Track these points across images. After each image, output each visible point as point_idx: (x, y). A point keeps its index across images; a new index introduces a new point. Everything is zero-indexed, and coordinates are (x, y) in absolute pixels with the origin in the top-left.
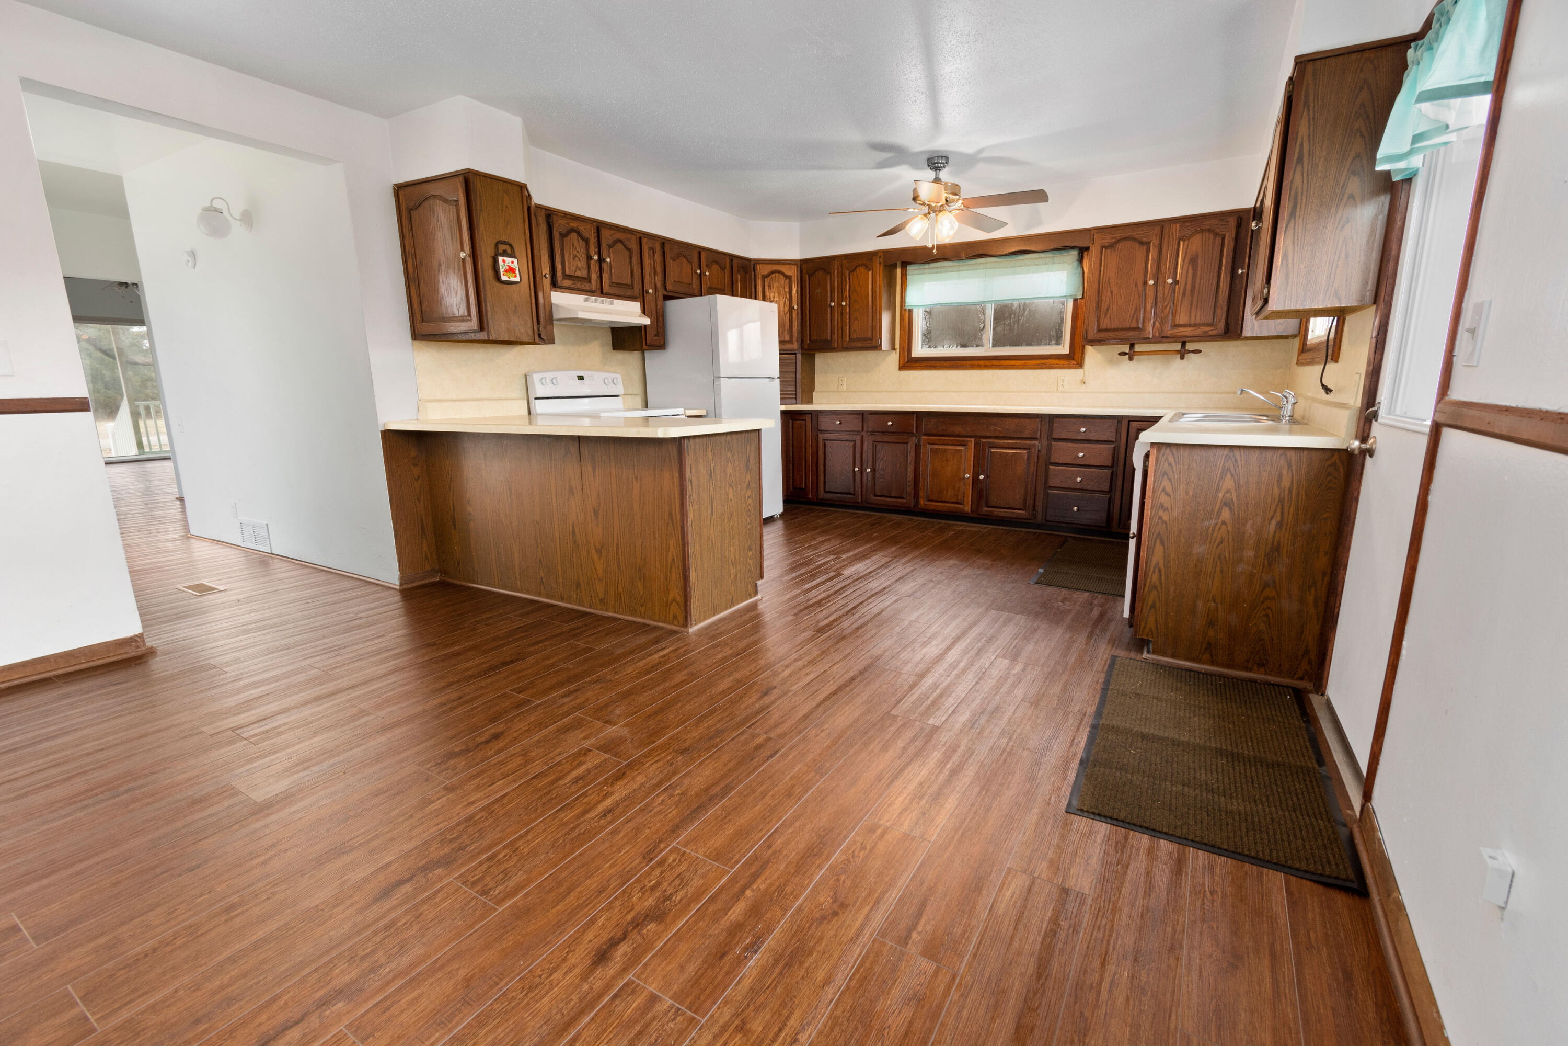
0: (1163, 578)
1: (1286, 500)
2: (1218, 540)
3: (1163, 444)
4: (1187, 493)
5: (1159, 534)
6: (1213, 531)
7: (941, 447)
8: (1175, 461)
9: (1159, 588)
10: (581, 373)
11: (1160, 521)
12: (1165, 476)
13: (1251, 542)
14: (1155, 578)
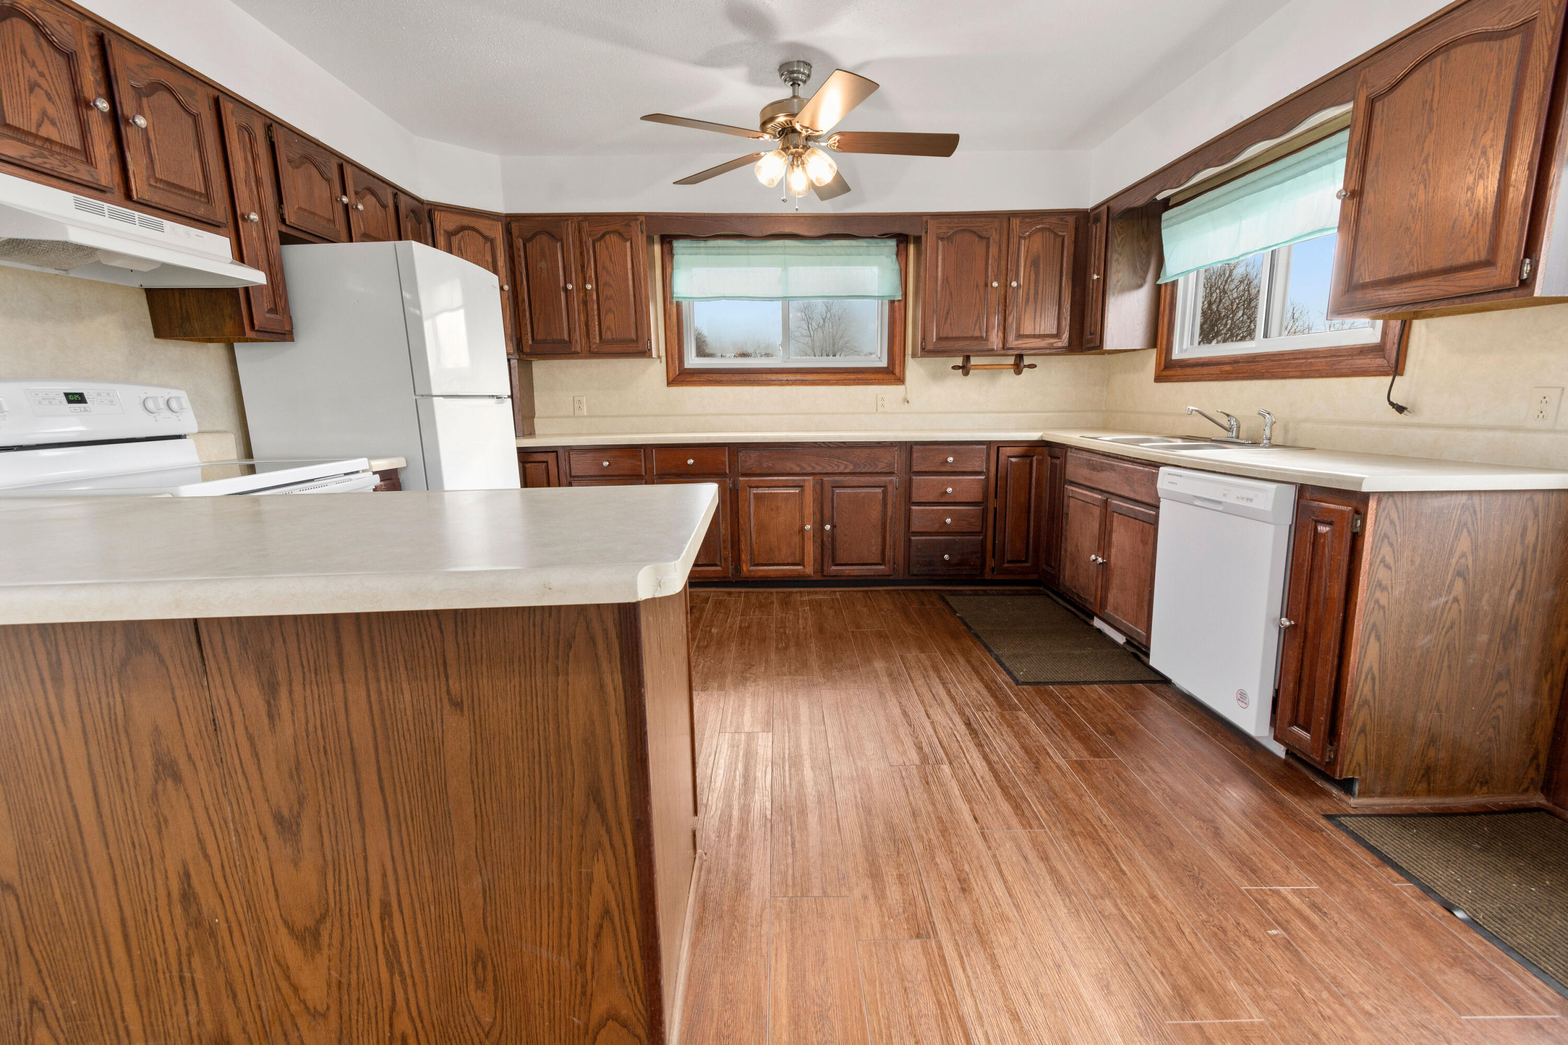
0: (1377, 688)
1: (1529, 561)
2: (1448, 624)
3: (1384, 493)
4: (1412, 562)
5: (1374, 625)
6: (1442, 614)
7: (767, 491)
8: (1399, 518)
9: (1371, 704)
10: (74, 387)
11: (1376, 606)
12: (1386, 541)
13: (1486, 621)
14: (1367, 689)
